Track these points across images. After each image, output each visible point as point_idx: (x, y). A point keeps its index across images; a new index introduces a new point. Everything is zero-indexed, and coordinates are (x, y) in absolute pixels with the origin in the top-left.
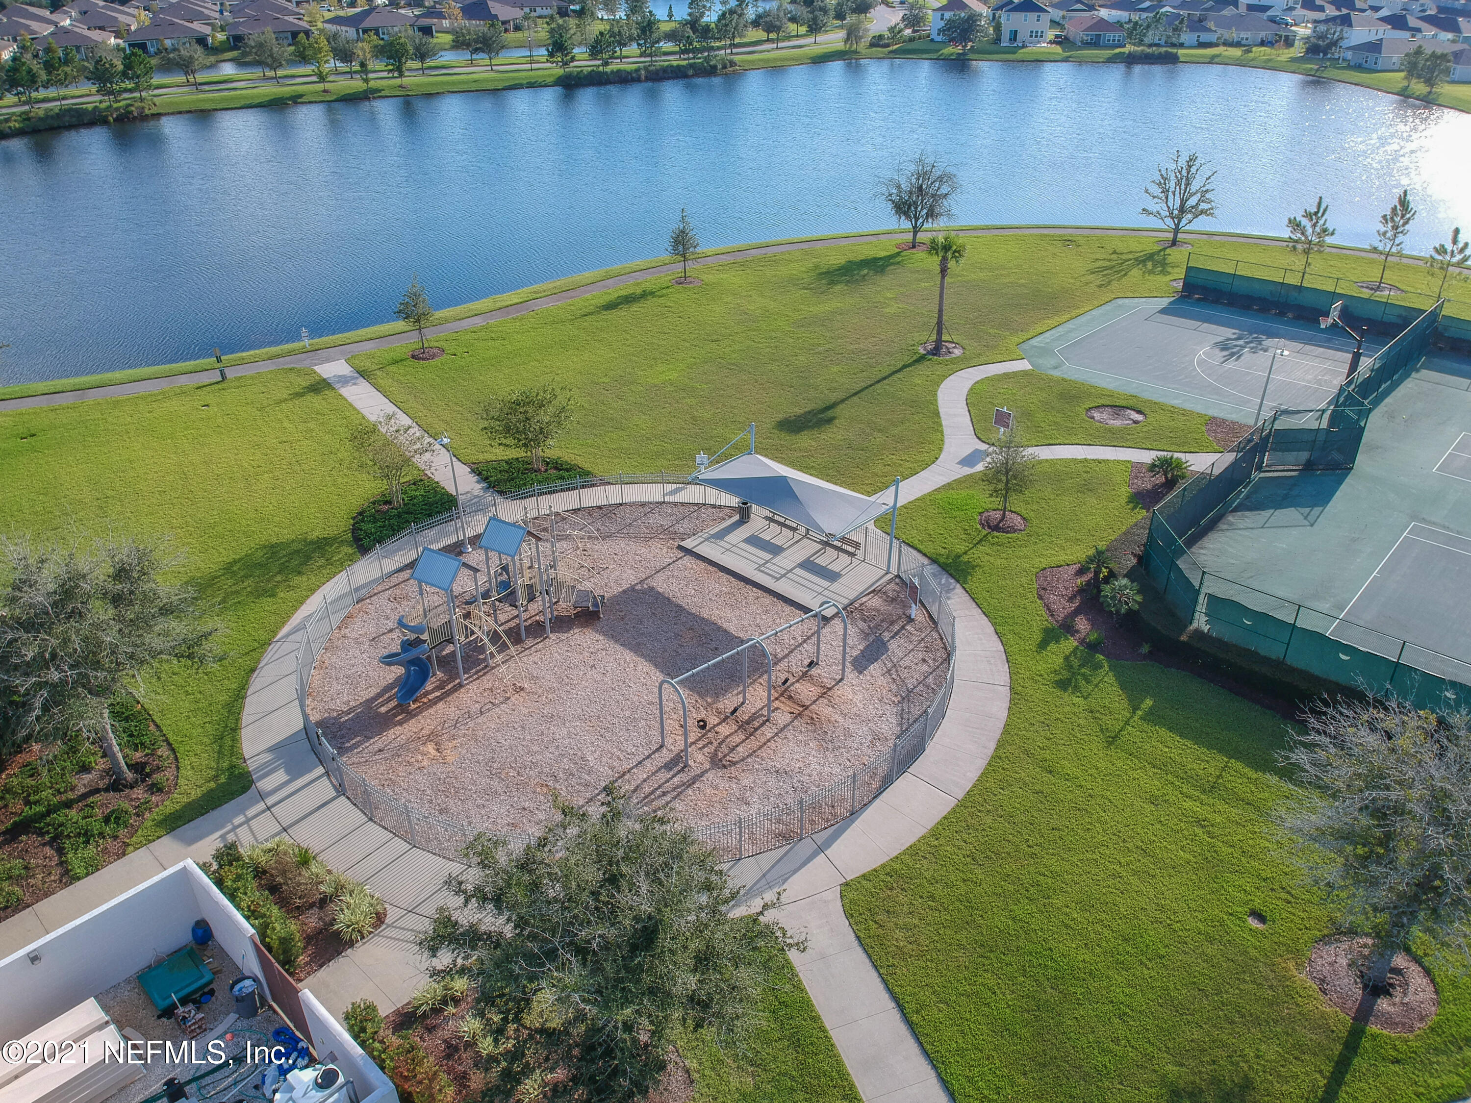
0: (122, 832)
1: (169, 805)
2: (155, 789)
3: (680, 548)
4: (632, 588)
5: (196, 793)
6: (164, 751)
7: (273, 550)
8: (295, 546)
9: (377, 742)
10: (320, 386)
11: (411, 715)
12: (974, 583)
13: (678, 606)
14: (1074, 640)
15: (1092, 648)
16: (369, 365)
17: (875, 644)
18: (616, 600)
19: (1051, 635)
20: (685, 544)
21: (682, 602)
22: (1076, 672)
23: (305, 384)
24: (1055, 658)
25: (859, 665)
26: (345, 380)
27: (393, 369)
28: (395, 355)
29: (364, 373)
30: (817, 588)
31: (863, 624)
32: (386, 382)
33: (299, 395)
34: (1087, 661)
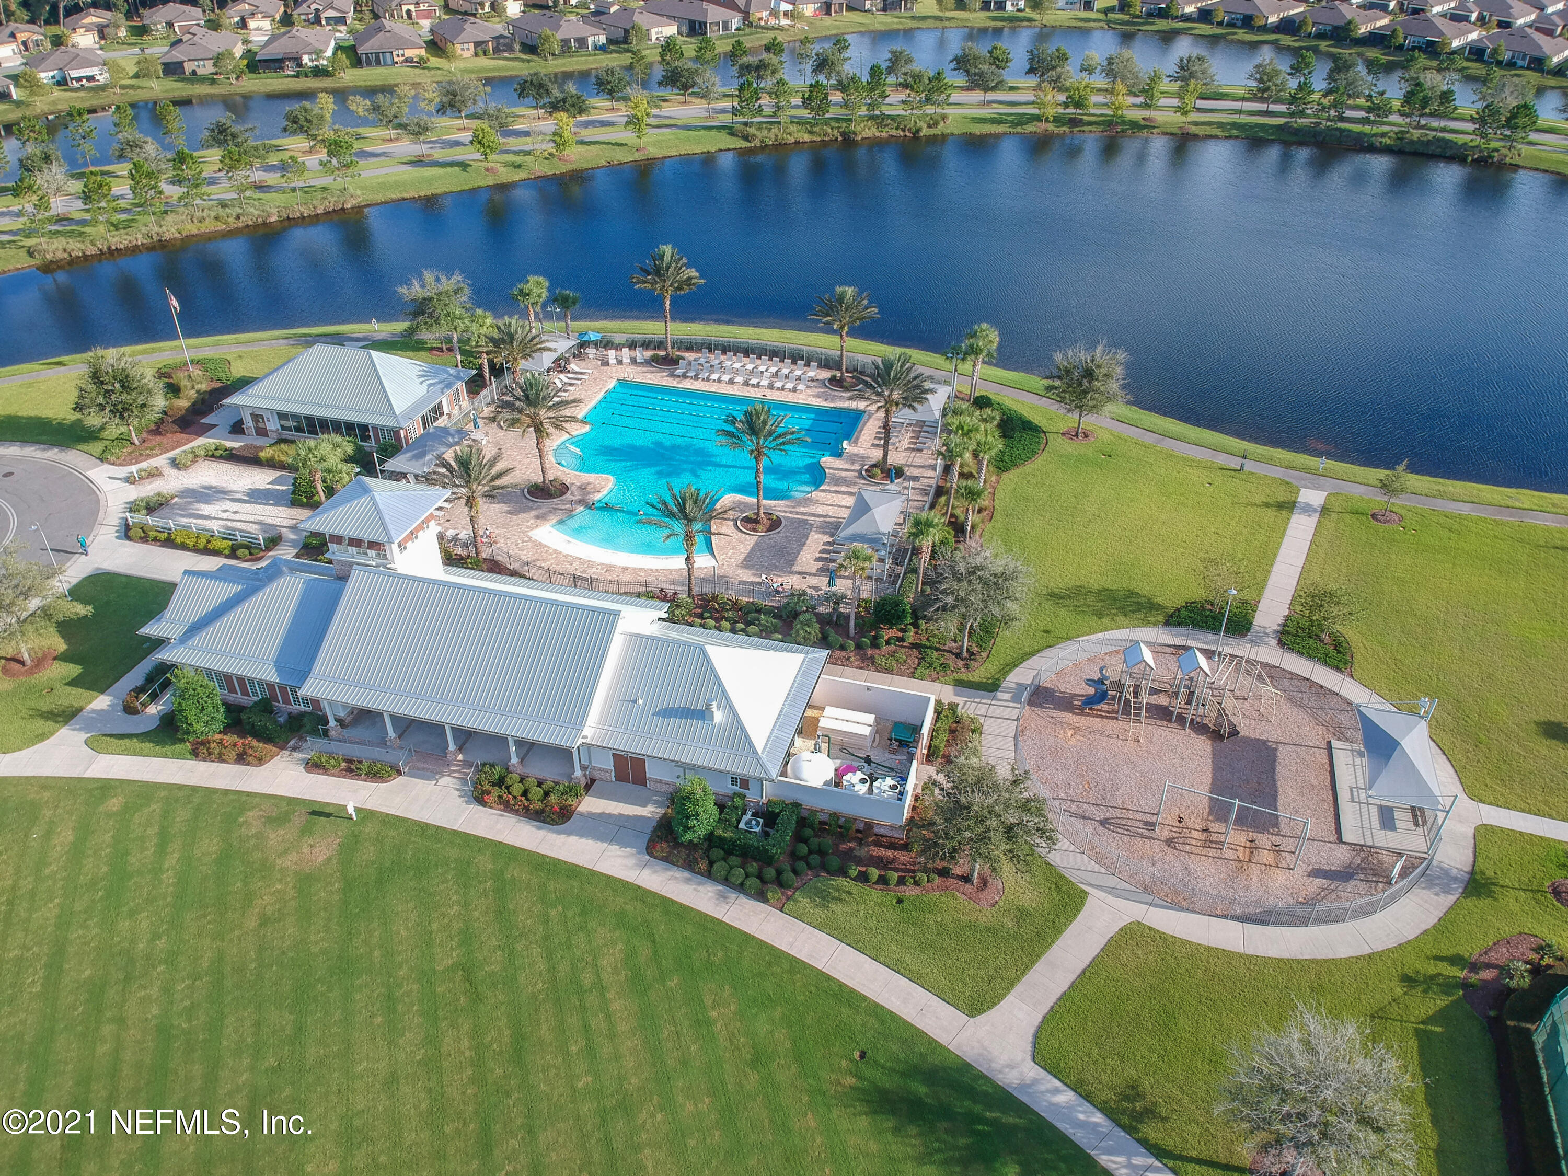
3: (1329, 743)
4: (1264, 742)
10: (1287, 506)
11: (1082, 713)
12: (1470, 903)
13: (1273, 770)
14: (1461, 974)
15: (1465, 985)
16: (1336, 505)
17: (1344, 875)
18: (1247, 740)
19: (1455, 960)
20: (1335, 744)
21: (1279, 769)
22: (1428, 983)
23: (1281, 499)
24: (1432, 969)
25: (1316, 873)
26: (1308, 509)
27: (1347, 517)
28: (1363, 506)
29: (1325, 510)
30: (1366, 825)
31: (1358, 861)
32: (1329, 524)
33: (1267, 505)
34: (1448, 986)
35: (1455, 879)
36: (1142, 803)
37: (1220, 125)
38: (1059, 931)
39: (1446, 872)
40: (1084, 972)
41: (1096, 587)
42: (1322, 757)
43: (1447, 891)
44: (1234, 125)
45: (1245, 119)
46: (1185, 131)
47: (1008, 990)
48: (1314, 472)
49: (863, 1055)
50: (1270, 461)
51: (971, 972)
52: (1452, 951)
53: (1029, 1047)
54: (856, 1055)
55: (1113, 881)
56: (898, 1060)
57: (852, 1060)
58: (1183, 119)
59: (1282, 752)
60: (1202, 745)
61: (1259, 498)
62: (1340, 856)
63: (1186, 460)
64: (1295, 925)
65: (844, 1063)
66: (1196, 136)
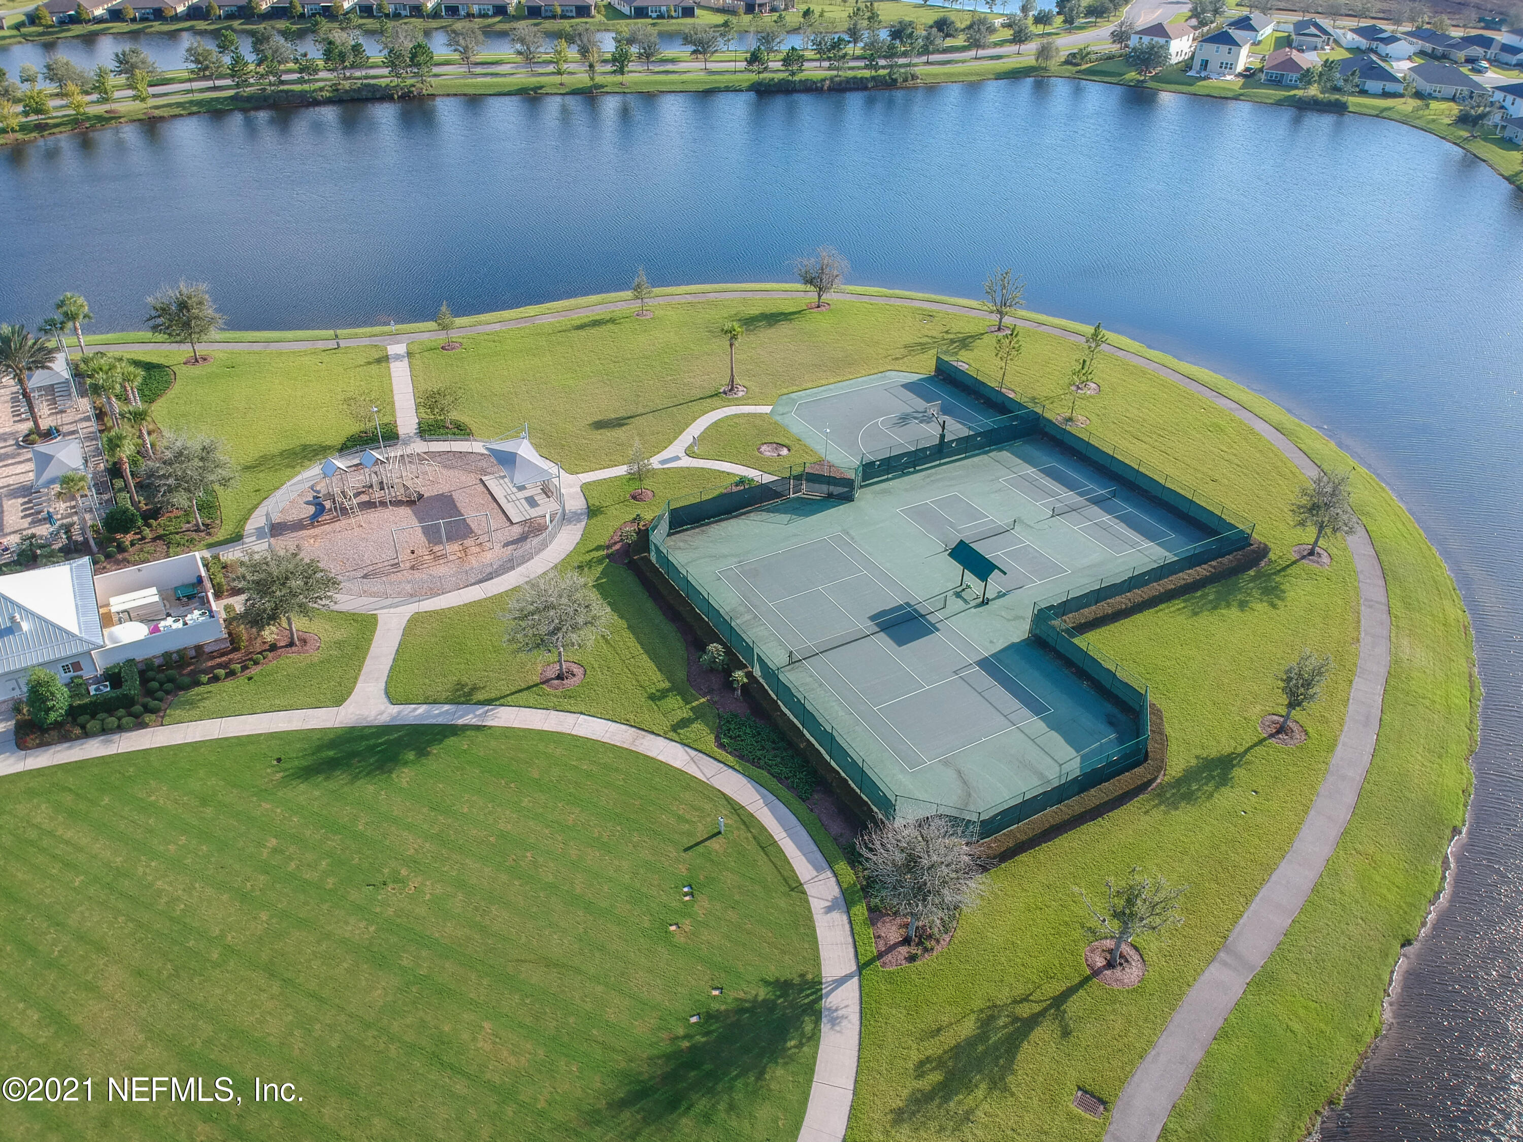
0: (191, 546)
1: (210, 540)
2: (209, 534)
3: (481, 480)
4: (442, 495)
5: (222, 538)
6: (218, 522)
7: (305, 447)
8: (316, 447)
9: (295, 534)
10: (384, 359)
11: (314, 527)
12: (593, 521)
13: (455, 506)
14: (605, 552)
15: (608, 556)
16: (415, 348)
17: (523, 538)
18: (430, 498)
19: (598, 548)
20: (484, 478)
21: (458, 505)
22: (589, 564)
23: (377, 357)
24: (588, 557)
25: (506, 545)
26: (398, 357)
27: (426, 354)
28: (433, 344)
29: (409, 354)
30: (522, 510)
31: (527, 529)
32: (417, 361)
33: (369, 363)
34: (600, 561)
35: (581, 514)
36: (384, 556)
37: (179, 105)
38: (369, 641)
39: (575, 513)
40: (397, 650)
41: (276, 452)
42: (481, 488)
43: (579, 521)
44: (191, 102)
45: (198, 96)
46: (151, 116)
47: (355, 683)
48: (391, 334)
49: (279, 760)
50: (356, 336)
51: (325, 686)
52: (595, 545)
53: (386, 700)
54: (275, 763)
55: (389, 601)
56: (305, 750)
57: (273, 766)
58: (143, 105)
59: (455, 496)
60: (405, 512)
61: (362, 361)
62: (516, 531)
63: (294, 353)
64: (508, 572)
65: (269, 770)
66: (162, 118)
